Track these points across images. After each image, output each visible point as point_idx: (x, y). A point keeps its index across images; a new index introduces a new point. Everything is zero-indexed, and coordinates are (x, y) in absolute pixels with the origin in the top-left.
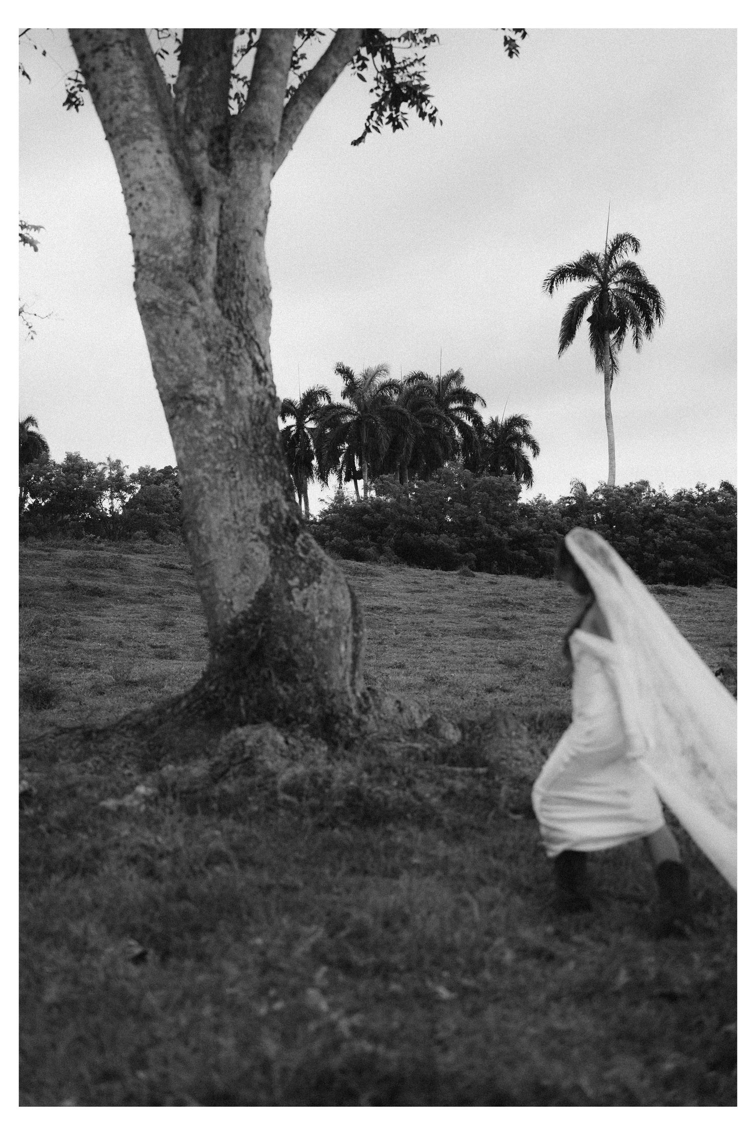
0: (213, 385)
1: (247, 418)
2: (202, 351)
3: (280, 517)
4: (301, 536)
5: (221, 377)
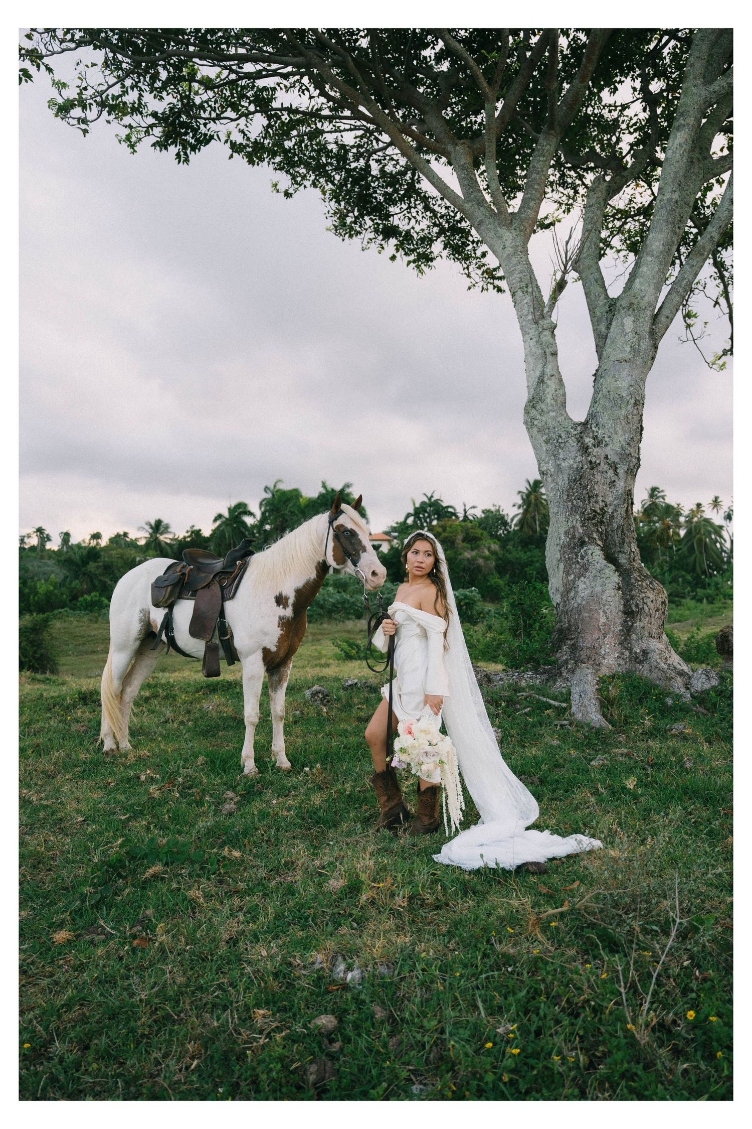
0: (548, 463)
1: (566, 479)
2: (543, 444)
3: (574, 537)
4: (585, 548)
5: (553, 458)
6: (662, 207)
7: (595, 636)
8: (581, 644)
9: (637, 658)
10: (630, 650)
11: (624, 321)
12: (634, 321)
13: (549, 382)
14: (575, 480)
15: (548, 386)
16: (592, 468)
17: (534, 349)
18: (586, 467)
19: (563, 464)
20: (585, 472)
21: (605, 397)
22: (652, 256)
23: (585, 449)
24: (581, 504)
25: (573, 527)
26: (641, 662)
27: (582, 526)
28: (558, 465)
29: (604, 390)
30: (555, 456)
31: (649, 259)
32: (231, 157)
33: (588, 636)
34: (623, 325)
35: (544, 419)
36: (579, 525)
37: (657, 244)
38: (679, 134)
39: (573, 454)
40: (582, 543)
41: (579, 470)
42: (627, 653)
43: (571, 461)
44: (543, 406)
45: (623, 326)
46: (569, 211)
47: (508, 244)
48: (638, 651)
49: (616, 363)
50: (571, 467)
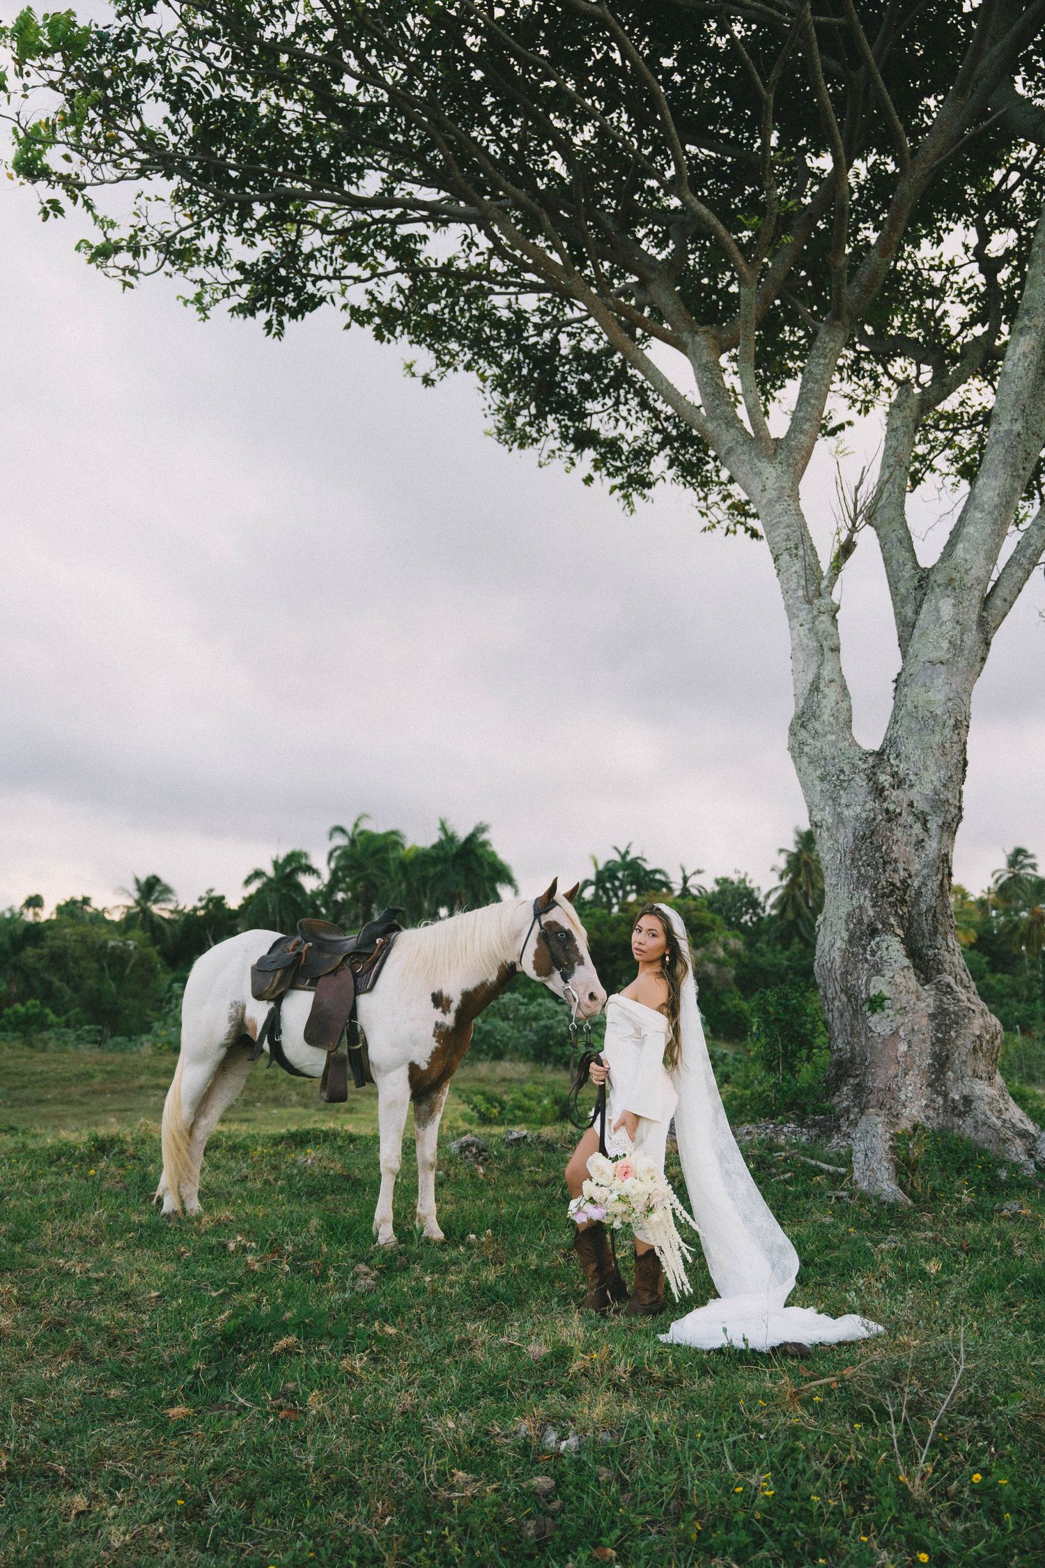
0: (823, 810)
1: (850, 834)
2: (817, 782)
3: (860, 922)
4: (877, 939)
5: (830, 802)
6: (997, 442)
7: (891, 1072)
8: (870, 1084)
9: (955, 1108)
10: (945, 1096)
11: (941, 603)
12: (954, 605)
13: (827, 691)
14: (862, 838)
15: (824, 697)
16: (890, 820)
17: (805, 641)
18: (880, 817)
19: (846, 813)
20: (878, 825)
21: (909, 714)
22: (983, 511)
23: (878, 792)
24: (871, 873)
25: (860, 907)
26: (961, 1115)
27: (873, 906)
28: (839, 814)
29: (910, 705)
30: (834, 800)
31: (978, 515)
32: (348, 327)
33: (881, 1072)
34: (938, 610)
35: (818, 744)
36: (868, 904)
37: (989, 494)
38: (1022, 339)
39: (861, 798)
40: (874, 932)
41: (869, 822)
42: (940, 1100)
43: (858, 809)
44: (817, 725)
45: (938, 612)
46: (867, 410)
47: (769, 484)
48: (957, 1097)
49: (928, 664)
50: (857, 818)
